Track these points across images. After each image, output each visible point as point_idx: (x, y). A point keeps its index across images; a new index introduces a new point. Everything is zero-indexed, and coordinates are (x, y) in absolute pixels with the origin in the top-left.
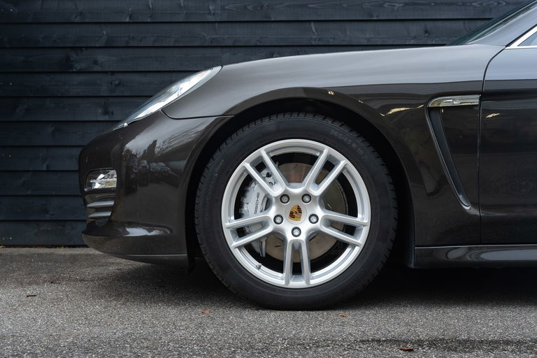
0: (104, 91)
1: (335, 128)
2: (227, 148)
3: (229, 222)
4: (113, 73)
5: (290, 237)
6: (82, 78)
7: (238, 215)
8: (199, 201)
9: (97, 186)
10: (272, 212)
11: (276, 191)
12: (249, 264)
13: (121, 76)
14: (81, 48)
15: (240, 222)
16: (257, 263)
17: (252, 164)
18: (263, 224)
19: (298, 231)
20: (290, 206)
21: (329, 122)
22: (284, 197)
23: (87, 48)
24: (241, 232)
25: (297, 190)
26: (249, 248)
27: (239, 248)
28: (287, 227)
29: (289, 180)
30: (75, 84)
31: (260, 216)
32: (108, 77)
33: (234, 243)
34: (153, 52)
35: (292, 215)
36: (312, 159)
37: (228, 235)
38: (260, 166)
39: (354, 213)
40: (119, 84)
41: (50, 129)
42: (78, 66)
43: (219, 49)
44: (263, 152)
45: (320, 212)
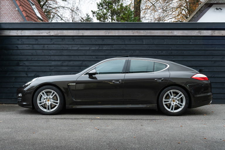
0: (26, 70)
1: (54, 88)
2: (38, 91)
3: (38, 102)
4: (28, 66)
5: (47, 104)
6: (21, 67)
7: (40, 101)
8: (34, 99)
9: (19, 95)
10: (45, 101)
11: (45, 97)
12: (42, 108)
13: (29, 67)
14: (21, 60)
15: (40, 102)
16: (43, 108)
17: (42, 93)
18: (44, 102)
19: (48, 103)
20: (47, 99)
21: (53, 87)
22: (46, 98)
23: (22, 60)
24: (41, 103)
25: (48, 97)
26: (42, 106)
27: (40, 106)
28: (47, 103)
29: (48, 95)
30: (20, 68)
31: (43, 101)
32: (27, 67)
33: (39, 105)
34: (37, 62)
35: (48, 101)
36: (51, 92)
37: (38, 104)
38: (43, 94)
39: (57, 100)
40: (29, 69)
41: (14, 78)
42: (20, 65)
43: (51, 61)
44: (43, 91)
45: (52, 100)
